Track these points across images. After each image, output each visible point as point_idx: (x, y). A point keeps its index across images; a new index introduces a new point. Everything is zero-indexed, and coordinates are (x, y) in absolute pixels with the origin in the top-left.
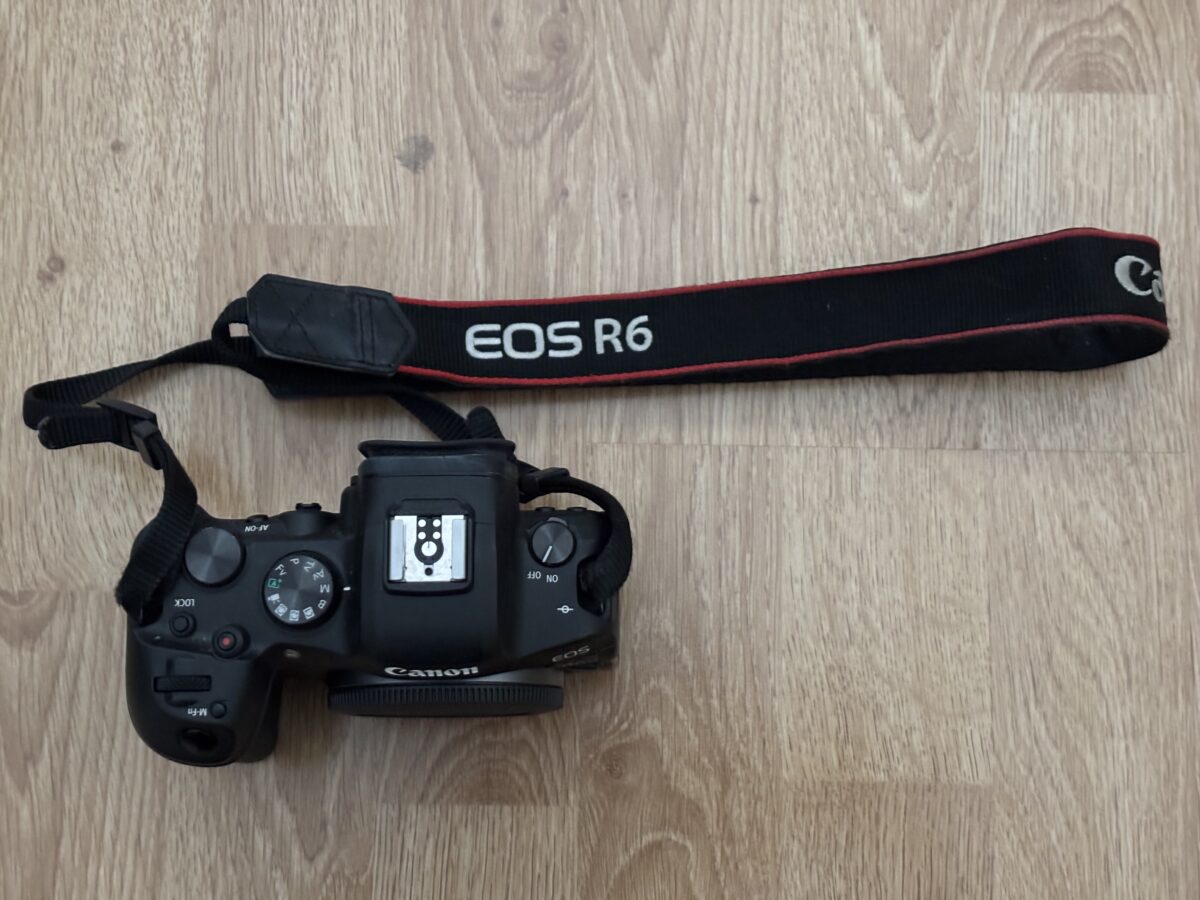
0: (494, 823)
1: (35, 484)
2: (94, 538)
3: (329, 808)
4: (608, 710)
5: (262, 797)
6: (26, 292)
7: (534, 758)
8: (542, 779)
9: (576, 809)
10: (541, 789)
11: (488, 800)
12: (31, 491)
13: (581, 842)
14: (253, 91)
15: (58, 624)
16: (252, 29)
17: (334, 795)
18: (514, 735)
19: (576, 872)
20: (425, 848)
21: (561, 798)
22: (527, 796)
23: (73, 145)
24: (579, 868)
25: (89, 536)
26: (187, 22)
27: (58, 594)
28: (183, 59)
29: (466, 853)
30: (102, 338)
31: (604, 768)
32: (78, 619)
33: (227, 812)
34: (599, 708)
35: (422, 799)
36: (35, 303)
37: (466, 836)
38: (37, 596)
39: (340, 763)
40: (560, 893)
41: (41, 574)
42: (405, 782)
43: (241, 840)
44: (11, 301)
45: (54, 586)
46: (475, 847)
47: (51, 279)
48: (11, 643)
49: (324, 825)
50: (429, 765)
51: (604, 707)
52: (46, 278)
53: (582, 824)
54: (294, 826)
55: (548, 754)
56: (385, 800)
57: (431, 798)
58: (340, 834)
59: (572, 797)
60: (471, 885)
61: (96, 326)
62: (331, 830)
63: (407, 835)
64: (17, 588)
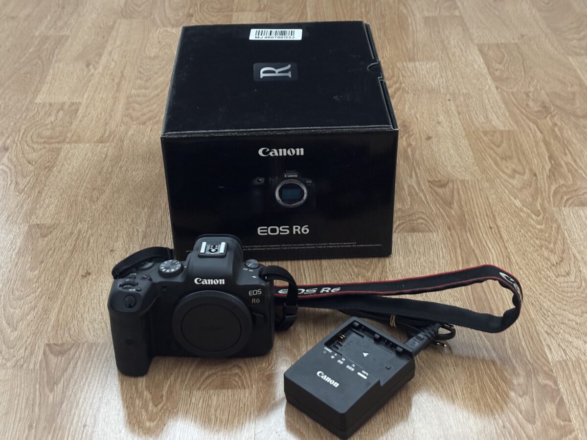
0: (225, 394)
1: (71, 319)
2: (89, 330)
3: (164, 393)
4: (267, 364)
5: (140, 390)
6: (77, 279)
7: (240, 377)
8: (243, 383)
9: (256, 390)
10: (243, 385)
11: (224, 388)
12: (70, 320)
13: (257, 398)
14: (156, 239)
15: (72, 351)
16: (158, 229)
17: (166, 389)
18: (233, 372)
19: (255, 405)
20: (199, 401)
21: (250, 387)
22: (237, 387)
23: (98, 251)
24: (257, 404)
25: (88, 330)
26: (138, 227)
27: (74, 344)
28: (136, 234)
29: (214, 403)
30: (100, 288)
31: (266, 379)
32: (80, 349)
33: (126, 394)
34: (264, 365)
35: (199, 389)
36: (79, 282)
37: (215, 398)
38: (66, 344)
39: (169, 381)
40: (249, 411)
41: (69, 339)
42: (193, 385)
43: (130, 401)
44: (71, 281)
45: (73, 342)
46: (218, 400)
47: (85, 276)
48: (55, 356)
49: (162, 397)
50: (202, 380)
51: (266, 364)
52: (83, 276)
53: (258, 393)
54: (151, 397)
55: (245, 376)
56: (185, 390)
57: (202, 388)
58: (167, 399)
59: (254, 387)
60: (216, 411)
61: (98, 285)
62: (164, 398)
63: (192, 399)
64: (60, 342)
